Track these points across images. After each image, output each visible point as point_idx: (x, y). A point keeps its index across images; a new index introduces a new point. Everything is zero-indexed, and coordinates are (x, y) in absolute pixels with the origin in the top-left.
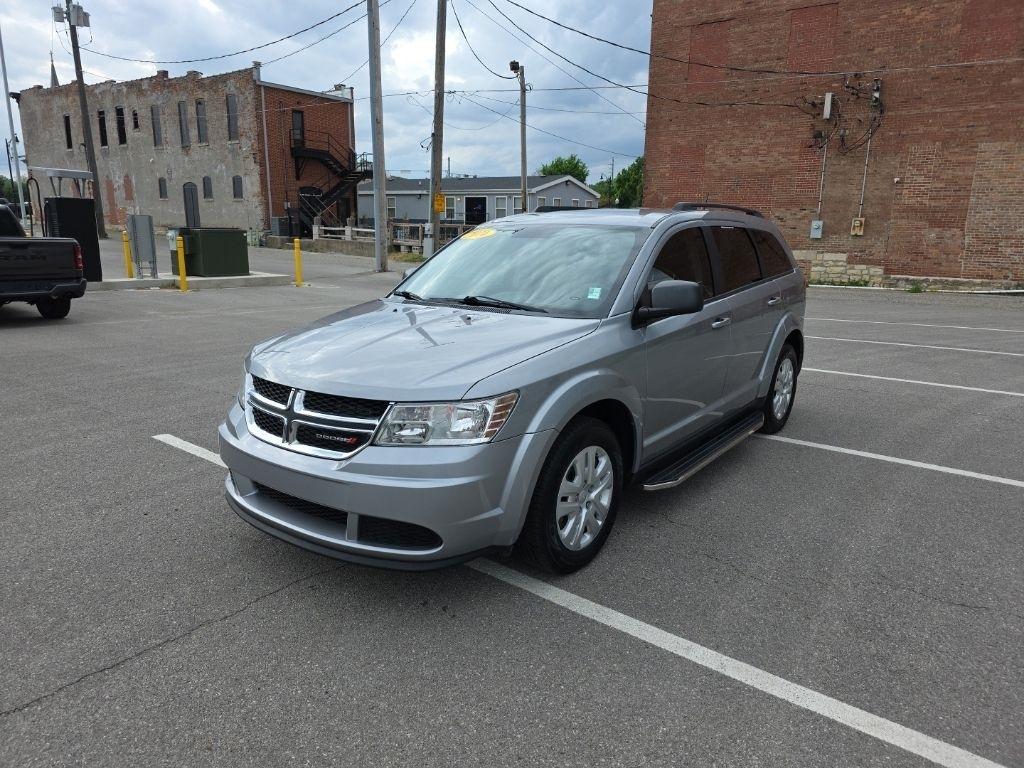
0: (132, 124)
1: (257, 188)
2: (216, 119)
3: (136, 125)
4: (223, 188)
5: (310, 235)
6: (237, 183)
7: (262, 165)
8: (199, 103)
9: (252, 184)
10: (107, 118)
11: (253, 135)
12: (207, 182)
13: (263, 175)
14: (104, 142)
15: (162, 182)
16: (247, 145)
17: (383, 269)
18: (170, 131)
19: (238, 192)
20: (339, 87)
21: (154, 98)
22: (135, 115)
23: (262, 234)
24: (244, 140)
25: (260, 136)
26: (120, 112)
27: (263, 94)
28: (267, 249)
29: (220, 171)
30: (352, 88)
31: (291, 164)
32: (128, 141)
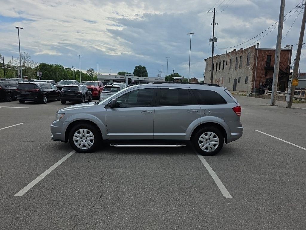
0: (226, 64)
1: (251, 80)
2: (244, 61)
3: (227, 65)
4: (243, 80)
5: (264, 93)
6: (247, 78)
7: (254, 73)
8: (241, 57)
9: (250, 78)
10: (221, 63)
11: (253, 64)
12: (239, 78)
13: (254, 76)
14: (220, 70)
15: (230, 79)
16: (251, 67)
17: (273, 104)
18: (233, 65)
19: (246, 81)
20: (287, 46)
21: (231, 57)
22: (227, 61)
23: (250, 93)
24: (250, 66)
25: (255, 64)
26: (224, 61)
27: (258, 52)
28: (251, 97)
29: (243, 75)
30: (292, 46)
31: (264, 72)
32: (224, 69)
